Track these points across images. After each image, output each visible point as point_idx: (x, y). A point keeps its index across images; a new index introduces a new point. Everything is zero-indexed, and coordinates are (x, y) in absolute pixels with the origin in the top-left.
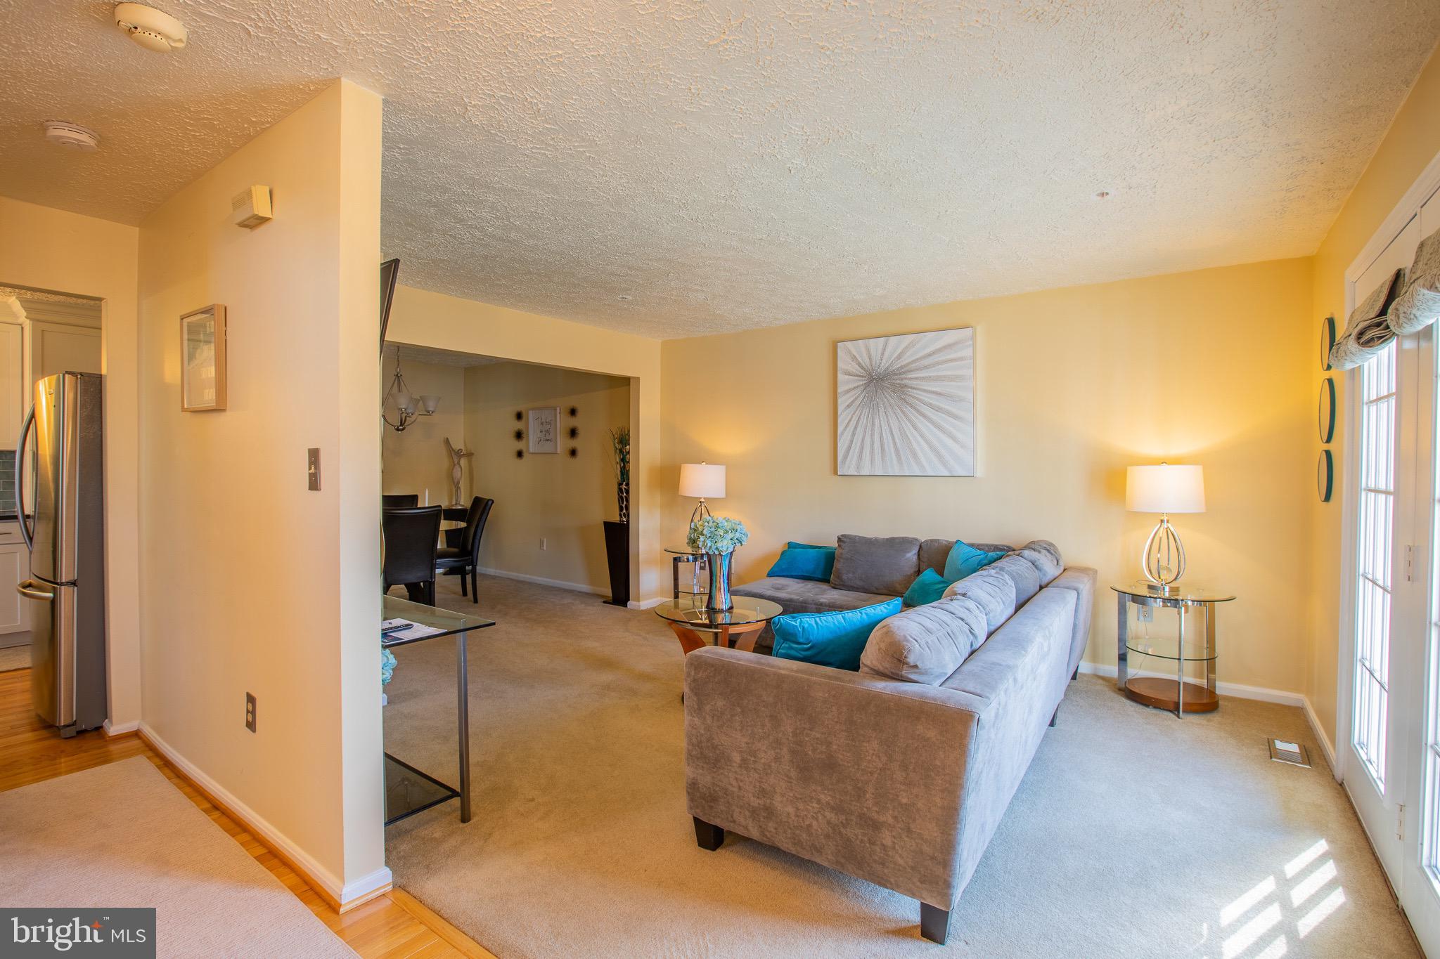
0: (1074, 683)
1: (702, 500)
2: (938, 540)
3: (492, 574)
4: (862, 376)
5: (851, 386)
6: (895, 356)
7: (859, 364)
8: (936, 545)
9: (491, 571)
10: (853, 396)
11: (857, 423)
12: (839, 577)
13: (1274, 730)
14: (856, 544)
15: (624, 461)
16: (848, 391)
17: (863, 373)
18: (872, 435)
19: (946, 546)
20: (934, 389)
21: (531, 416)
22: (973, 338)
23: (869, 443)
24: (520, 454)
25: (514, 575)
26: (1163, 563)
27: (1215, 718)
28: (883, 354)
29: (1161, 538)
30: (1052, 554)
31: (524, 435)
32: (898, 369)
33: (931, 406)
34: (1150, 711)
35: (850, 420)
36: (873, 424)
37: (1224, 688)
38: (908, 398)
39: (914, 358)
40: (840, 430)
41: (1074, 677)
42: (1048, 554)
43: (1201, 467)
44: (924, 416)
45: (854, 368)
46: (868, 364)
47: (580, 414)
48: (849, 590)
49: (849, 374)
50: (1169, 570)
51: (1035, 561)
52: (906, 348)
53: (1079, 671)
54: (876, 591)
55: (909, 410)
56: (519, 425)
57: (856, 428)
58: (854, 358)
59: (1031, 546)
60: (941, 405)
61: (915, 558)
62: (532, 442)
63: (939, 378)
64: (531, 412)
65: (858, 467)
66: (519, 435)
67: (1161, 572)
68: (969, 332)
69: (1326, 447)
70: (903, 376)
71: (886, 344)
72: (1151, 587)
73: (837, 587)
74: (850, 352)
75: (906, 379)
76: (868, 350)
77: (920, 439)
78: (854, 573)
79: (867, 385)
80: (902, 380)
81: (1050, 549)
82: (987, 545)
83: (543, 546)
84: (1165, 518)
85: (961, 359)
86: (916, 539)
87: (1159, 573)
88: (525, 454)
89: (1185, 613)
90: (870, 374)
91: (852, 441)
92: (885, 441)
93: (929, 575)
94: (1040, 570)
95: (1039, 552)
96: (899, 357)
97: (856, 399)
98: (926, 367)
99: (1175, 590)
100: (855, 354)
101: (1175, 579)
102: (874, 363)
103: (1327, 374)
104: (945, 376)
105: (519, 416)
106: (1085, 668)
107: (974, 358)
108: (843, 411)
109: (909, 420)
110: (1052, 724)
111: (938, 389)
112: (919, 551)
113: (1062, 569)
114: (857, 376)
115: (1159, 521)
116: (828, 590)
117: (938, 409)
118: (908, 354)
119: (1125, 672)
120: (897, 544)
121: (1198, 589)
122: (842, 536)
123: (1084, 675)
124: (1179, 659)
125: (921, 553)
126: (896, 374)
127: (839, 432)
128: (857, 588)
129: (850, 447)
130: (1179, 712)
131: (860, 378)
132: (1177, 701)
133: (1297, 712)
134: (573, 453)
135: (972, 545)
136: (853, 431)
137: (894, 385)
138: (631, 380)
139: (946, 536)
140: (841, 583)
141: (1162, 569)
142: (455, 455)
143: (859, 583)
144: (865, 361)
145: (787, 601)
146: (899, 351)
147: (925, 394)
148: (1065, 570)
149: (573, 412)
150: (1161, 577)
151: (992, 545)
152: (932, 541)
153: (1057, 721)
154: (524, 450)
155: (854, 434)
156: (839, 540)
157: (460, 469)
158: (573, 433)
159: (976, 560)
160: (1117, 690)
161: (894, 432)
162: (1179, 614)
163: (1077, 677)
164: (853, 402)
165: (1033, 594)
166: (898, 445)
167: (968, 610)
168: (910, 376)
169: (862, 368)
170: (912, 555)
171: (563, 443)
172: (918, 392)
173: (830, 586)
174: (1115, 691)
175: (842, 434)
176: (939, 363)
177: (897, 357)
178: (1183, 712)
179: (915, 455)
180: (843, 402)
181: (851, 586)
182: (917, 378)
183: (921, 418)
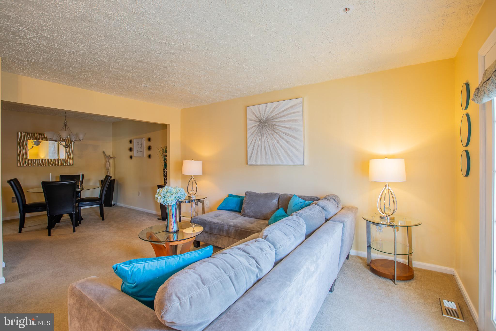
0: (348, 261)
1: (193, 176)
2: (287, 194)
3: (122, 206)
4: (257, 121)
5: (253, 125)
6: (270, 112)
7: (256, 116)
8: (286, 196)
9: (122, 205)
10: (253, 130)
11: (255, 142)
12: (244, 211)
13: (442, 292)
14: (252, 196)
15: (165, 160)
16: (251, 128)
17: (258, 120)
18: (261, 147)
19: (290, 197)
20: (286, 126)
21: (135, 141)
22: (303, 102)
23: (260, 151)
24: (131, 157)
25: (129, 206)
26: (387, 205)
27: (413, 283)
28: (265, 111)
29: (385, 194)
30: (336, 201)
31: (132, 150)
32: (271, 117)
33: (285, 133)
34: (381, 279)
35: (252, 141)
36: (261, 142)
37: (417, 264)
38: (276, 130)
39: (278, 112)
40: (248, 145)
41: (347, 258)
42: (334, 202)
43: (404, 160)
44: (282, 138)
45: (254, 118)
46: (260, 117)
47: (152, 141)
48: (248, 217)
49: (252, 121)
50: (389, 209)
51: (324, 207)
52: (275, 108)
53: (350, 254)
54: (258, 217)
55: (276, 136)
56: (130, 145)
57: (254, 144)
58: (254, 113)
59: (326, 198)
60: (290, 133)
61: (276, 203)
62: (135, 153)
63: (288, 121)
64: (134, 140)
65: (256, 161)
66: (131, 150)
67: (386, 210)
68: (300, 100)
69: (466, 148)
70: (273, 121)
71: (266, 107)
72: (381, 217)
73: (243, 215)
74: (252, 111)
75: (275, 122)
76: (259, 109)
77: (281, 148)
78: (250, 209)
79: (259, 125)
80: (273, 122)
81: (335, 199)
82: (308, 197)
83: (139, 195)
84: (387, 184)
85: (298, 112)
86: (277, 194)
87: (385, 211)
88: (133, 157)
89: (397, 231)
90: (260, 120)
91: (253, 150)
92: (267, 149)
93: (281, 211)
94: (327, 211)
95: (330, 200)
96: (272, 112)
97: (254, 131)
98: (283, 116)
99: (392, 219)
100: (254, 111)
101: (392, 214)
102: (261, 115)
103: (465, 112)
104: (291, 120)
105: (131, 142)
106: (353, 252)
107: (303, 111)
108: (249, 137)
109: (276, 140)
110: (331, 290)
111: (288, 126)
112: (279, 199)
113: (340, 208)
114: (255, 121)
115: (385, 186)
116: (239, 217)
117: (288, 135)
118: (275, 111)
119: (371, 256)
120: (269, 196)
121: (403, 218)
122: (247, 192)
123: (352, 256)
124: (395, 254)
125: (279, 200)
126: (270, 120)
127: (248, 146)
128: (251, 216)
129: (252, 153)
130: (395, 280)
131: (256, 122)
132: (394, 275)
133: (451, 278)
134: (150, 156)
135: (300, 197)
136: (254, 145)
137: (270, 124)
138: (167, 126)
139: (289, 192)
140: (245, 214)
141: (386, 209)
142: (108, 158)
143: (252, 214)
144: (258, 115)
145: (216, 223)
146: (272, 109)
147: (282, 128)
148: (342, 208)
149: (149, 140)
150: (386, 213)
151: (310, 197)
152: (284, 194)
153: (335, 288)
154: (133, 156)
155: (254, 147)
156: (245, 194)
157: (109, 164)
158: (149, 148)
159: (299, 205)
160: (367, 266)
161: (270, 146)
162: (394, 232)
163: (349, 258)
164: (254, 132)
165: (319, 226)
166: (272, 151)
167: (261, 250)
168: (277, 120)
169: (257, 117)
170: (275, 201)
171: (146, 153)
172: (279, 127)
173: (240, 215)
174: (365, 266)
175: (249, 146)
176: (288, 114)
177: (271, 112)
178: (397, 280)
179: (279, 156)
180: (249, 132)
181: (249, 215)
182: (279, 121)
183: (281, 139)
